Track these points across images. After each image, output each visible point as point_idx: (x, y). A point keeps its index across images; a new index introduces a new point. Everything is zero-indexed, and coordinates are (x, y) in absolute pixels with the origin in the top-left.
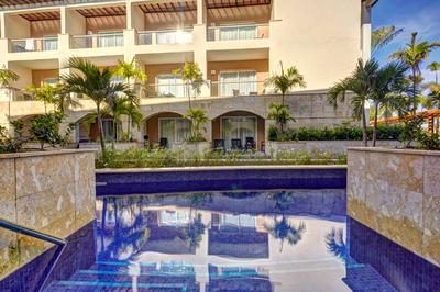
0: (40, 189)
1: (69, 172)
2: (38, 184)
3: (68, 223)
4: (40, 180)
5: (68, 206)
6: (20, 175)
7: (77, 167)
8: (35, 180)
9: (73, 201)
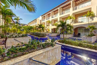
0: (51, 56)
1: (56, 51)
2: (51, 55)
3: (55, 62)
4: (51, 54)
5: (56, 58)
6: (48, 53)
7: (58, 50)
8: (50, 54)
9: (56, 57)
